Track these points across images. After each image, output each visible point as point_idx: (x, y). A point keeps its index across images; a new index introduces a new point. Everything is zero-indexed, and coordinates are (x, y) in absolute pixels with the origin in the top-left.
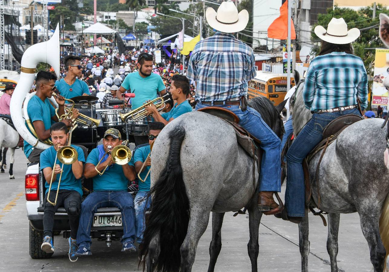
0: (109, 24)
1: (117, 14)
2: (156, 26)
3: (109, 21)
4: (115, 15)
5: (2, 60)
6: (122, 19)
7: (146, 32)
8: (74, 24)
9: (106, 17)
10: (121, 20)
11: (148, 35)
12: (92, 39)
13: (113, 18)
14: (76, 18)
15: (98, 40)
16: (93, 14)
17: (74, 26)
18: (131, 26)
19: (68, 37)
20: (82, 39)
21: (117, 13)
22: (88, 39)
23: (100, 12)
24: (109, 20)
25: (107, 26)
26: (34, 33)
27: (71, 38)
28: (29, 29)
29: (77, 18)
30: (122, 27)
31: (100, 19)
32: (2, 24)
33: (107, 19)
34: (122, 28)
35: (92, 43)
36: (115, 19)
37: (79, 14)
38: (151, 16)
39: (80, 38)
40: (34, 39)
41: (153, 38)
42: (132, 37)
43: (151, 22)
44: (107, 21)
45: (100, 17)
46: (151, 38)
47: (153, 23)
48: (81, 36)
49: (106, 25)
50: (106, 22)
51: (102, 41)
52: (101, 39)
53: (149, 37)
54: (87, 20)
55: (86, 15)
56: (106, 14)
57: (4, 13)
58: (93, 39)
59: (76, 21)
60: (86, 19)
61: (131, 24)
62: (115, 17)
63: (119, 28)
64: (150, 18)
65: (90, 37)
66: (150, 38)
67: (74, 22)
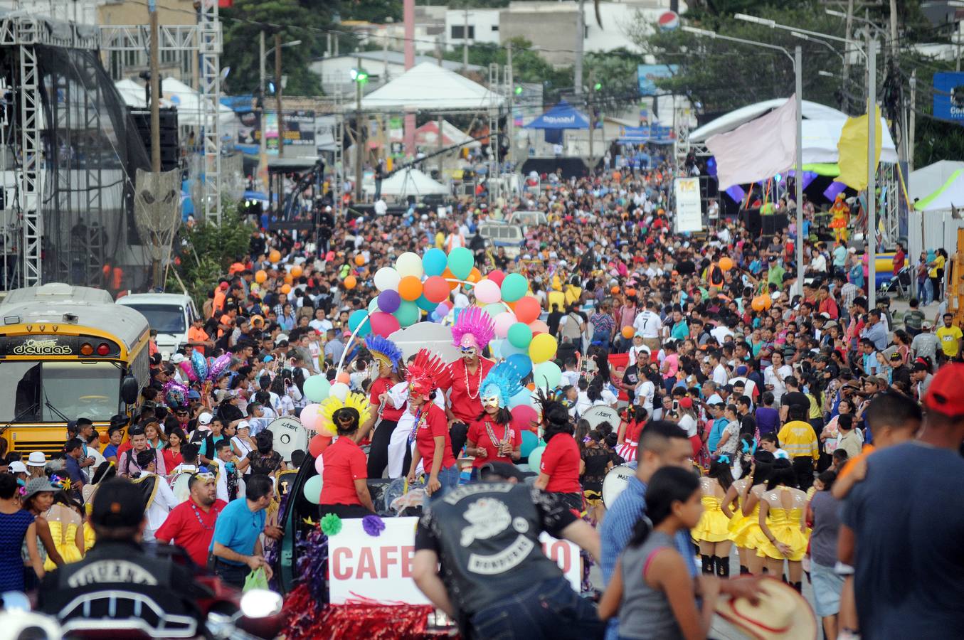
0: (472, 62)
1: (503, 18)
2: (675, 68)
3: (471, 48)
4: (496, 23)
5: (31, 241)
6: (526, 39)
7: (632, 95)
8: (314, 67)
9: (458, 32)
10: (521, 45)
11: (642, 108)
12: (396, 134)
13: (484, 35)
14: (325, 39)
15: (421, 135)
16: (398, 18)
17: (318, 78)
18: (567, 66)
19: (294, 126)
20: (359, 134)
21: (503, 10)
22: (379, 132)
23: (430, 10)
24: (470, 42)
25: (460, 72)
26: (162, 119)
27: (304, 128)
28: (143, 105)
29: (329, 37)
30: (528, 74)
31: (425, 42)
32: (30, 87)
33: (458, 41)
34: (528, 81)
35: (396, 147)
36: (495, 38)
37: (337, 19)
38: (654, 25)
39: (349, 130)
40: (162, 145)
41: (666, 119)
42: (573, 119)
43: (656, 49)
44: (459, 49)
45: (430, 31)
46: (655, 120)
47: (663, 55)
48: (353, 124)
49: (457, 65)
50: (456, 56)
51: (441, 138)
52: (439, 132)
53: (644, 113)
54: (371, 47)
55: (365, 24)
56: (455, 17)
57: (35, 40)
58: (400, 131)
59: (326, 55)
60: (366, 42)
61: (566, 60)
62: (495, 28)
63: (516, 80)
64: (651, 31)
65: (389, 123)
66: (651, 118)
67: (317, 55)
